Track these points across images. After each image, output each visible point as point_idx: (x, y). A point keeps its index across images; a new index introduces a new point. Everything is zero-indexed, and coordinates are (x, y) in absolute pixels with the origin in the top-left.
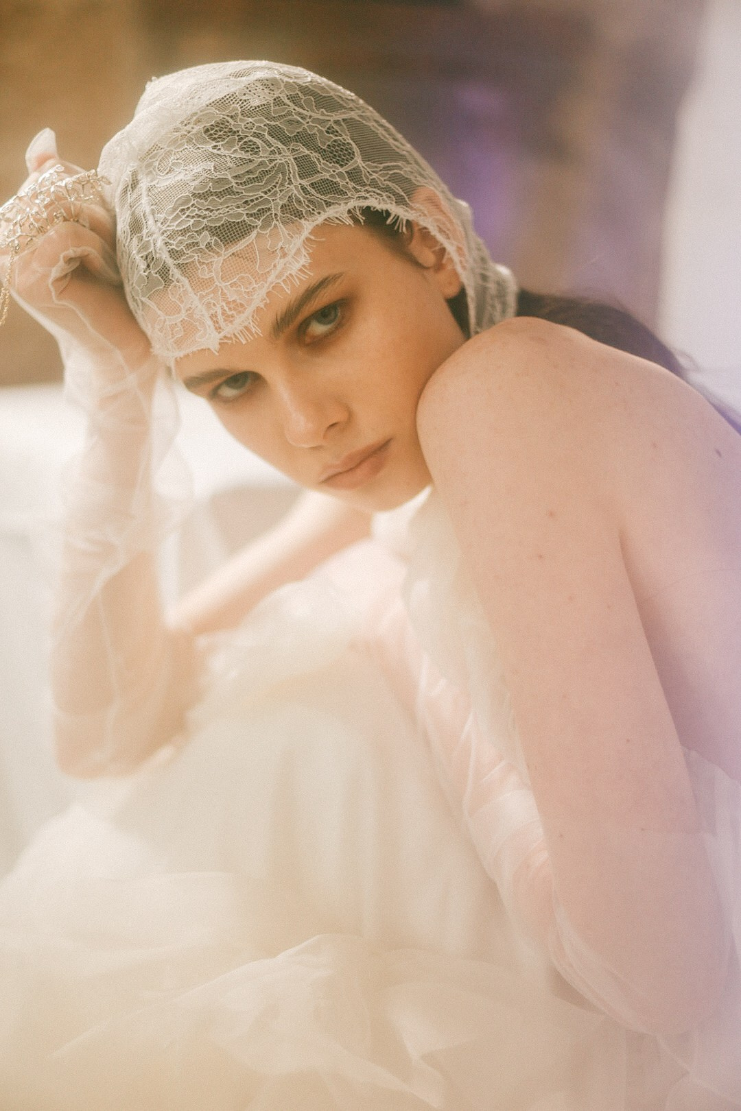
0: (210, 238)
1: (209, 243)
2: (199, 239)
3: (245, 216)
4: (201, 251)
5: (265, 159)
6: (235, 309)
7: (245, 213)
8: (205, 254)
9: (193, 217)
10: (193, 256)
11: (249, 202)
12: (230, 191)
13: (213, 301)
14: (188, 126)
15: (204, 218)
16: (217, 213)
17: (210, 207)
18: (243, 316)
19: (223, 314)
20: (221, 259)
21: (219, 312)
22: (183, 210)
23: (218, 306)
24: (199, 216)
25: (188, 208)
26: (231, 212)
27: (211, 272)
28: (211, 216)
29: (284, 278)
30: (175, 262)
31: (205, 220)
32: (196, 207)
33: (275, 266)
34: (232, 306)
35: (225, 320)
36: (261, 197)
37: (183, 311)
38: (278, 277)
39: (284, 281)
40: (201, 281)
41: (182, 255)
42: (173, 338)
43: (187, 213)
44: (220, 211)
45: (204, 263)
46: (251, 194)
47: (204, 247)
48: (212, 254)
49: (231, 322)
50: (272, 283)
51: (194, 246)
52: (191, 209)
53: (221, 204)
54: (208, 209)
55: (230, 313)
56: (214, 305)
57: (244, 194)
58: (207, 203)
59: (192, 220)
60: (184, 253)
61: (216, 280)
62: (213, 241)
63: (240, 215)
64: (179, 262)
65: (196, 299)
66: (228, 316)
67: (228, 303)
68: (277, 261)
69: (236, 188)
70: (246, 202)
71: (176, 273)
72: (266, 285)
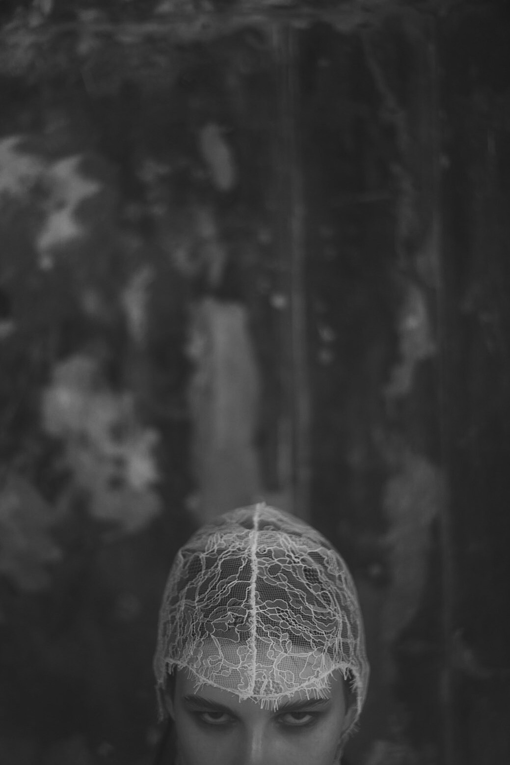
0: (287, 639)
1: (285, 641)
2: (281, 635)
3: (311, 640)
4: (277, 642)
5: (332, 612)
6: (276, 689)
7: (312, 638)
8: (278, 645)
9: (283, 619)
10: (271, 641)
11: (317, 633)
12: (310, 619)
13: (264, 674)
14: (297, 559)
15: (290, 624)
16: (299, 627)
17: (296, 620)
18: (276, 695)
19: (267, 686)
20: (286, 655)
21: (265, 683)
22: (278, 609)
23: (267, 679)
24: (287, 621)
25: (283, 611)
26: (306, 632)
27: (275, 657)
28: (294, 626)
29: (310, 689)
30: (257, 636)
31: (290, 626)
32: (288, 614)
33: (309, 679)
34: (275, 686)
35: (265, 691)
36: (323, 634)
37: (240, 666)
38: (307, 686)
39: (308, 690)
40: (265, 658)
41: (265, 636)
42: (218, 673)
43: (281, 614)
44: (301, 627)
45: (274, 650)
46: (319, 629)
47: (281, 641)
48: (282, 648)
49: (267, 694)
50: (302, 687)
51: (276, 637)
52: (285, 613)
53: (303, 623)
54: (294, 620)
55: (271, 689)
56: (264, 677)
57: (316, 626)
58: (295, 616)
59: (282, 621)
60: (267, 636)
61: (274, 664)
62: (288, 642)
63: (309, 638)
64: (260, 638)
65: (254, 665)
66: (269, 690)
67: (274, 682)
68: (312, 677)
69: (313, 619)
70: (315, 632)
71: (252, 642)
72: (299, 687)
